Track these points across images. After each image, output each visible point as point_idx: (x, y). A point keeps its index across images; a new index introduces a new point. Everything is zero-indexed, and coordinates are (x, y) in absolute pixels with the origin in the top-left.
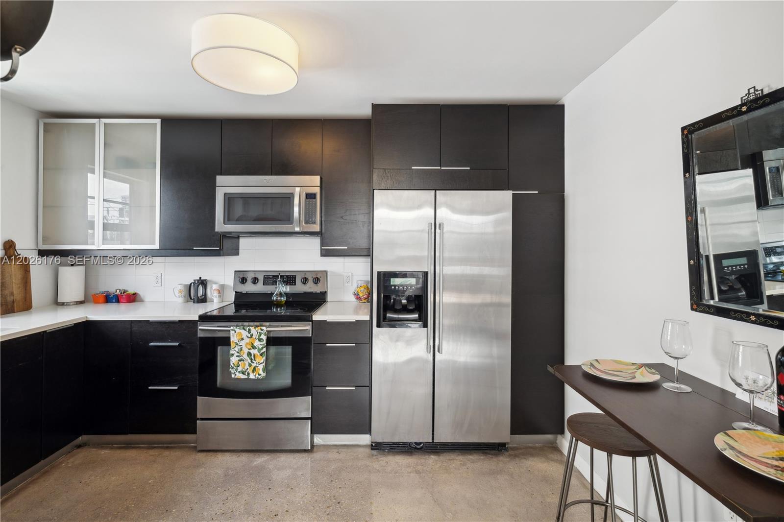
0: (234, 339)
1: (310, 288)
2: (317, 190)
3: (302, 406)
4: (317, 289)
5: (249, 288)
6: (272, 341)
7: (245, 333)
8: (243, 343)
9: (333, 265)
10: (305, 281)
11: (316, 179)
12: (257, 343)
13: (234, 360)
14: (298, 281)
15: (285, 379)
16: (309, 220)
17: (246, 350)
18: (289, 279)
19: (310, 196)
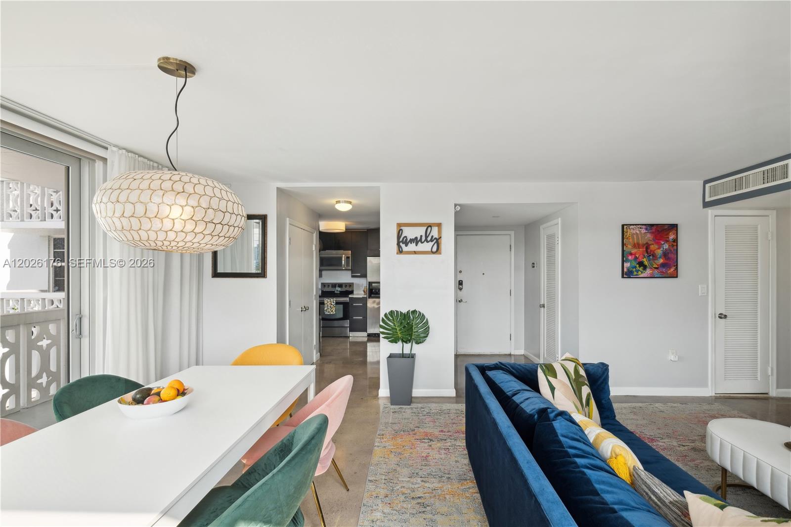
0: (326, 302)
1: (348, 289)
2: (350, 256)
3: (347, 323)
4: (350, 289)
5: (326, 289)
6: (337, 303)
7: (329, 300)
8: (328, 304)
9: (356, 281)
10: (346, 286)
11: (350, 252)
12: (332, 303)
13: (326, 308)
14: (343, 286)
15: (341, 315)
16: (348, 265)
17: (329, 306)
18: (340, 285)
19: (348, 258)
